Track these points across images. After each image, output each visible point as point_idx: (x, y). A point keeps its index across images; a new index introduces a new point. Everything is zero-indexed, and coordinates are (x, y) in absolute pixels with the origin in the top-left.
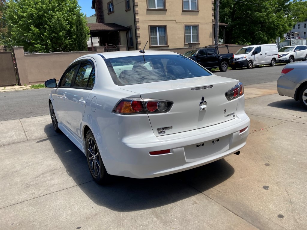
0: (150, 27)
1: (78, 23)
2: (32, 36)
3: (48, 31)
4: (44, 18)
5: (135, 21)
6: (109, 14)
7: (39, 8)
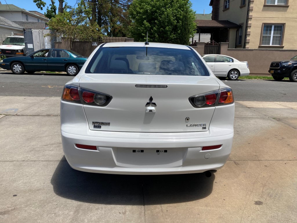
0: (263, 25)
1: (184, 19)
2: (144, 30)
3: (157, 25)
4: (156, 14)
5: (248, 18)
6: (224, 11)
7: (153, 5)
